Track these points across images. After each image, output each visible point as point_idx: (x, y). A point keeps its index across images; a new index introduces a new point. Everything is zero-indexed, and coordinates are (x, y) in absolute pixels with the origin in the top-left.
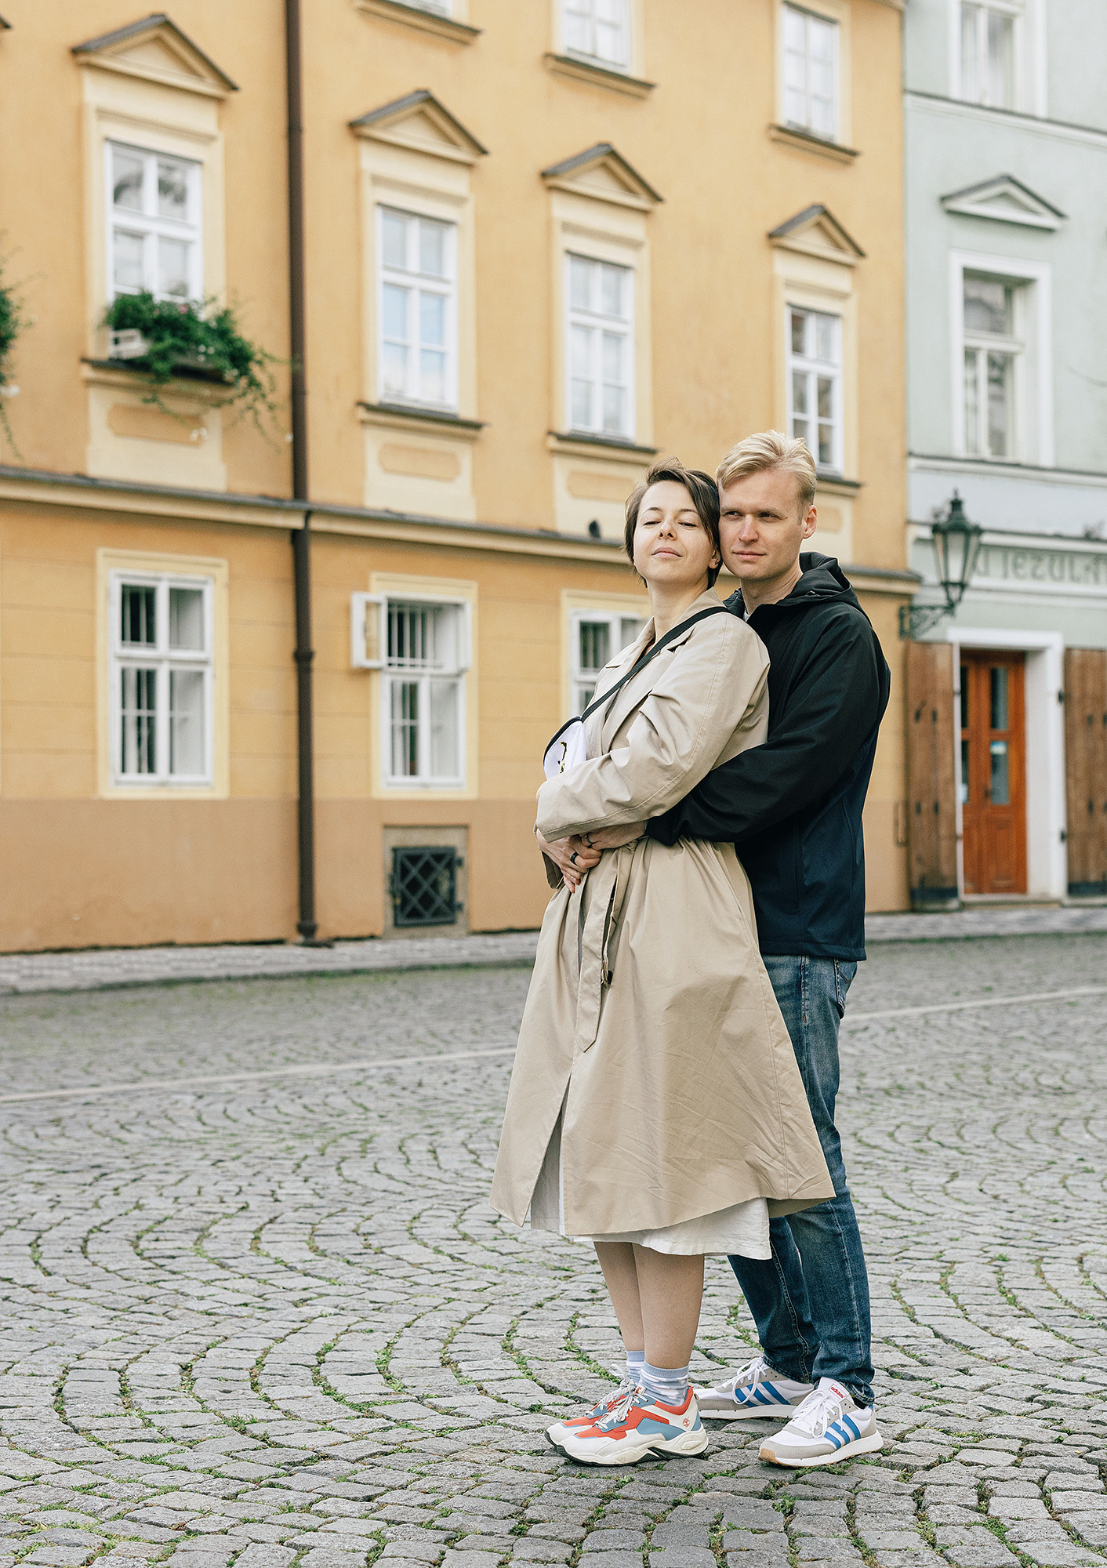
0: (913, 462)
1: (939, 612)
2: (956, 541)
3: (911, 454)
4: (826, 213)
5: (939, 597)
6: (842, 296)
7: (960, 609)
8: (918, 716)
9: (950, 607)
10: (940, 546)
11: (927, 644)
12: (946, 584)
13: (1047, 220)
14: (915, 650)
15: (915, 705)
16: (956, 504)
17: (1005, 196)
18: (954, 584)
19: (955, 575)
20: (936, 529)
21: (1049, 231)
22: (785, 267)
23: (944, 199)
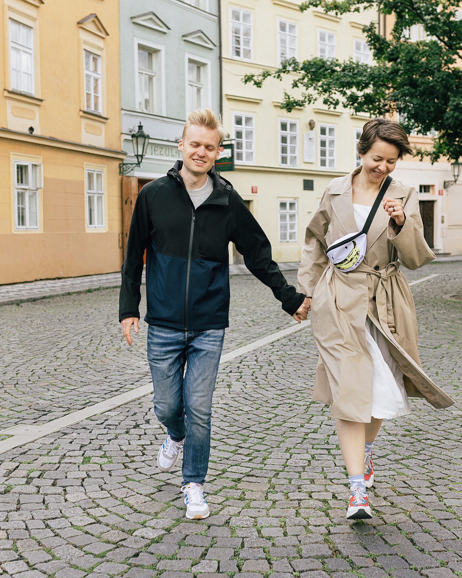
0: (123, 112)
1: (134, 165)
2: (141, 140)
3: (122, 109)
4: (96, 17)
5: (135, 160)
6: (102, 49)
7: (141, 164)
8: (126, 202)
9: (139, 163)
10: (135, 142)
11: (129, 177)
12: (137, 156)
13: (164, 30)
14: (125, 179)
15: (125, 198)
16: (140, 127)
17: (150, 19)
18: (139, 155)
19: (140, 153)
20: (133, 136)
21: (165, 33)
22: (84, 36)
23: (132, 18)
